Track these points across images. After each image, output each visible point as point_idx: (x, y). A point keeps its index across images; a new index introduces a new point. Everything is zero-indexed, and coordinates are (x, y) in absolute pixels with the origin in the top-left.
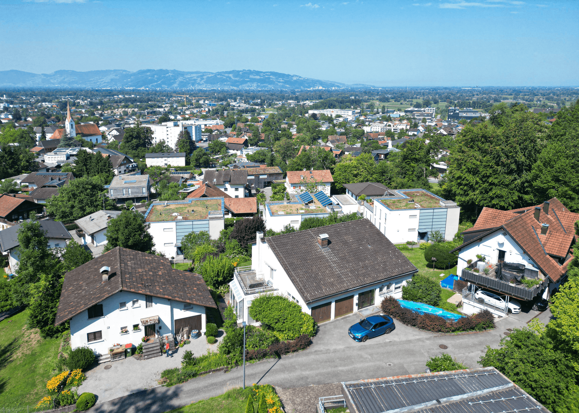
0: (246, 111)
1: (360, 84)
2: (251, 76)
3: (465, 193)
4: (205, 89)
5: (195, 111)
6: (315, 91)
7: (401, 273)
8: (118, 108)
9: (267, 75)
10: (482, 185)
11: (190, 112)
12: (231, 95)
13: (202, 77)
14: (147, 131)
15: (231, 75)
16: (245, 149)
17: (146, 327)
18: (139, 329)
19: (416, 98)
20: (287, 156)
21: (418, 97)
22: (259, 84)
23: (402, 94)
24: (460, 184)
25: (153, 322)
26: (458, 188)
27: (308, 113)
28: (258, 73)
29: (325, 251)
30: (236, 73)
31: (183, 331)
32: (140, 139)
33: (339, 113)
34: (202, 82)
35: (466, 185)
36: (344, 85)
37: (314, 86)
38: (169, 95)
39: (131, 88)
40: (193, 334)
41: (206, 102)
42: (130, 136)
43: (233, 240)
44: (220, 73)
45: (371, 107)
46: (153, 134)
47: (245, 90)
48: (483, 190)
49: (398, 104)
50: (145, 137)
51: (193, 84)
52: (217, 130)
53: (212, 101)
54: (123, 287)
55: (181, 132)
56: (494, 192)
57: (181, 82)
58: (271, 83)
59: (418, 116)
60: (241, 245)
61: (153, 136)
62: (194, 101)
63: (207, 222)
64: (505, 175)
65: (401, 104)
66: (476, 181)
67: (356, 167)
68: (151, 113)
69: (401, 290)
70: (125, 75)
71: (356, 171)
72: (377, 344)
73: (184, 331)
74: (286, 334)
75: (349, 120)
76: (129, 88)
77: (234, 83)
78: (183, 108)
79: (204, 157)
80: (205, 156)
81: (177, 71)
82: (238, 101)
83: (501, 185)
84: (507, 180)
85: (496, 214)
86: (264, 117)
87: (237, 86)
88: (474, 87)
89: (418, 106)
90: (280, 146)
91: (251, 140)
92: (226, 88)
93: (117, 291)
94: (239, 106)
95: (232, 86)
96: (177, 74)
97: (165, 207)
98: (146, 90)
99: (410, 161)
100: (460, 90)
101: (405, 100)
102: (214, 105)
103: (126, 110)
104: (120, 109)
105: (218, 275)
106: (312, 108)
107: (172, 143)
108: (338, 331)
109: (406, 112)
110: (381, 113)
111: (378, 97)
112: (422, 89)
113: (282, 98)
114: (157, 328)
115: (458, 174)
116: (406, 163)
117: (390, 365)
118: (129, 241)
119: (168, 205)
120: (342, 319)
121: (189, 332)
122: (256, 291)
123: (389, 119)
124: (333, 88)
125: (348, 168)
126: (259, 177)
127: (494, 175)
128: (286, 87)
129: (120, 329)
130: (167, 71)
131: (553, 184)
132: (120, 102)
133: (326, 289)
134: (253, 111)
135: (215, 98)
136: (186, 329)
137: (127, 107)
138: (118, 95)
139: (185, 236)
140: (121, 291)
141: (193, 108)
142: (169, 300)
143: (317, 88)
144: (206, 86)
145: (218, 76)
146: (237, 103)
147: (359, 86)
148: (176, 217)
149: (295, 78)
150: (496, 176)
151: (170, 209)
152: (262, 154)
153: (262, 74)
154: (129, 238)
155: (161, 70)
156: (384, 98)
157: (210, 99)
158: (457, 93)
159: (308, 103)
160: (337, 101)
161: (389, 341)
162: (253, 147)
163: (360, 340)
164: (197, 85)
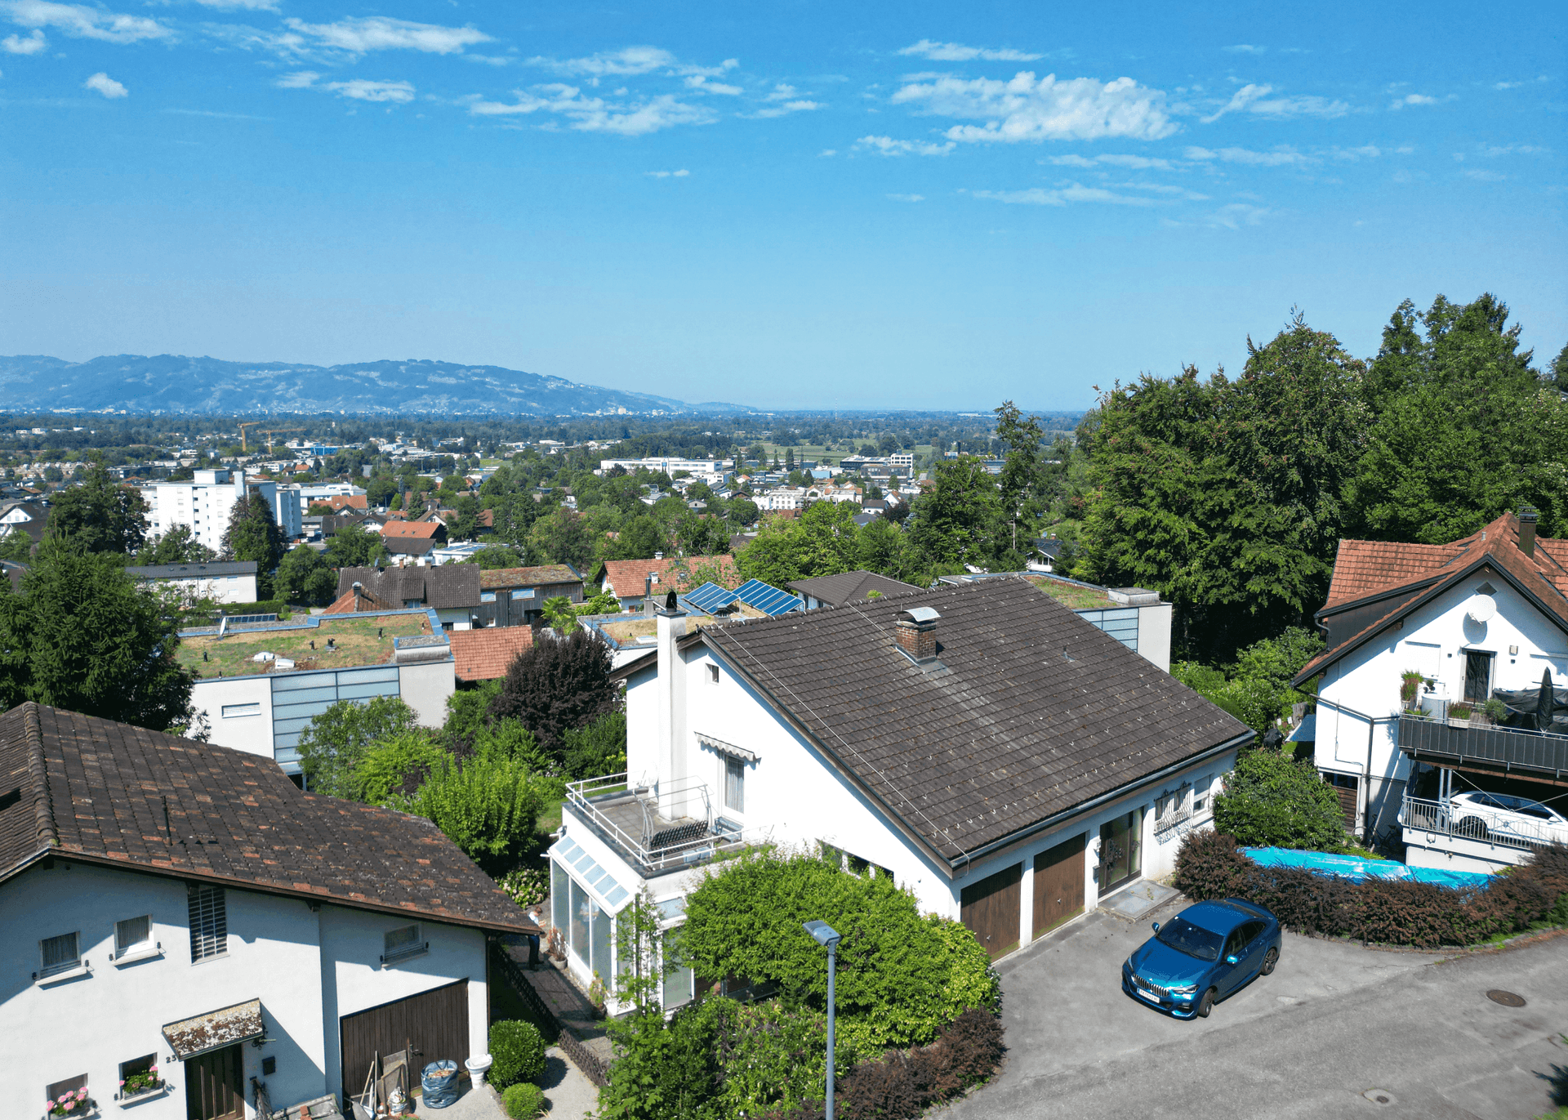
0: (427, 465)
1: (720, 404)
2: (433, 378)
3: (1160, 571)
4: (301, 413)
5: (275, 467)
6: (609, 418)
7: (1210, 742)
8: (30, 462)
9: (475, 375)
10: (1206, 542)
11: (259, 470)
12: (376, 425)
13: (290, 379)
14: (128, 501)
15: (374, 374)
16: (440, 548)
17: (191, 1066)
18: (157, 1084)
19: (860, 436)
20: (572, 557)
21: (864, 433)
22: (455, 399)
23: (827, 426)
24: (1143, 546)
25: (233, 1035)
26: (1140, 557)
27: (599, 467)
28: (451, 369)
29: (934, 674)
30: (388, 369)
31: (381, 1072)
32: (105, 526)
33: (681, 468)
34: (291, 393)
35: (1163, 544)
36: (680, 404)
37: (604, 406)
38: (191, 428)
39: (73, 410)
40: (431, 1083)
41: (307, 445)
42: (71, 515)
43: (506, 721)
44: (342, 369)
45: (757, 454)
46: (147, 509)
47: (418, 416)
48: (1213, 557)
49: (820, 451)
50: (122, 518)
51: (264, 400)
52: (347, 507)
53: (324, 441)
54: (56, 836)
55: (240, 499)
56: (1249, 556)
57: (228, 394)
58: (488, 395)
59: (875, 473)
60: (537, 739)
61: (148, 517)
62: (270, 443)
63: (390, 674)
64: (1270, 505)
65: (828, 449)
66: (1190, 531)
67: (803, 543)
68: (138, 473)
69: (1210, 815)
70: (53, 370)
71: (806, 553)
72: (1261, 1020)
73: (387, 1070)
74: (880, 1019)
75: (709, 484)
76: (63, 411)
77: (383, 398)
78: (236, 461)
79: (315, 571)
80: (319, 570)
81: (217, 362)
82: (400, 442)
83: (1264, 538)
84: (1279, 518)
85: (1388, 554)
86: (480, 477)
87: (395, 405)
88: (986, 413)
89: (868, 451)
90: (549, 530)
91: (456, 525)
92: (361, 411)
93: (26, 860)
94: (405, 454)
95: (381, 404)
96: (213, 370)
97: (218, 639)
98: (120, 415)
99: (950, 519)
100: (955, 419)
101: (835, 441)
102: (330, 451)
103: (57, 465)
104: (37, 465)
105: (489, 832)
106: (608, 456)
107: (212, 533)
108: (1073, 984)
109: (845, 465)
110: (784, 470)
111: (768, 433)
112: (870, 415)
113: (524, 435)
114: (251, 1066)
115: (1132, 515)
116: (939, 527)
117: (1382, 1099)
118: (82, 678)
119: (232, 632)
120: (1061, 936)
121: (411, 1079)
122: (689, 855)
123: (808, 481)
124: (655, 413)
125: (782, 549)
126: (509, 596)
127: (1242, 507)
128: (530, 410)
129: (43, 1094)
130: (182, 362)
131: (1430, 506)
132: (37, 447)
133: (999, 809)
134: (446, 465)
135: (333, 434)
136: (397, 1062)
137: (58, 457)
138: (29, 429)
139: (316, 720)
140: (49, 862)
141: (267, 460)
142: (315, 903)
143: (612, 412)
144: (303, 405)
145: (337, 377)
146: (398, 447)
147: (718, 409)
148: (270, 664)
149: (552, 385)
150: (1249, 508)
151: (239, 645)
152: (494, 559)
153: (461, 373)
154: (82, 663)
155: (165, 359)
156: (785, 434)
157: (318, 436)
158: (951, 425)
159: (593, 445)
160: (670, 439)
161: (1293, 1001)
162: (465, 543)
163: (1195, 1010)
164: (275, 403)
